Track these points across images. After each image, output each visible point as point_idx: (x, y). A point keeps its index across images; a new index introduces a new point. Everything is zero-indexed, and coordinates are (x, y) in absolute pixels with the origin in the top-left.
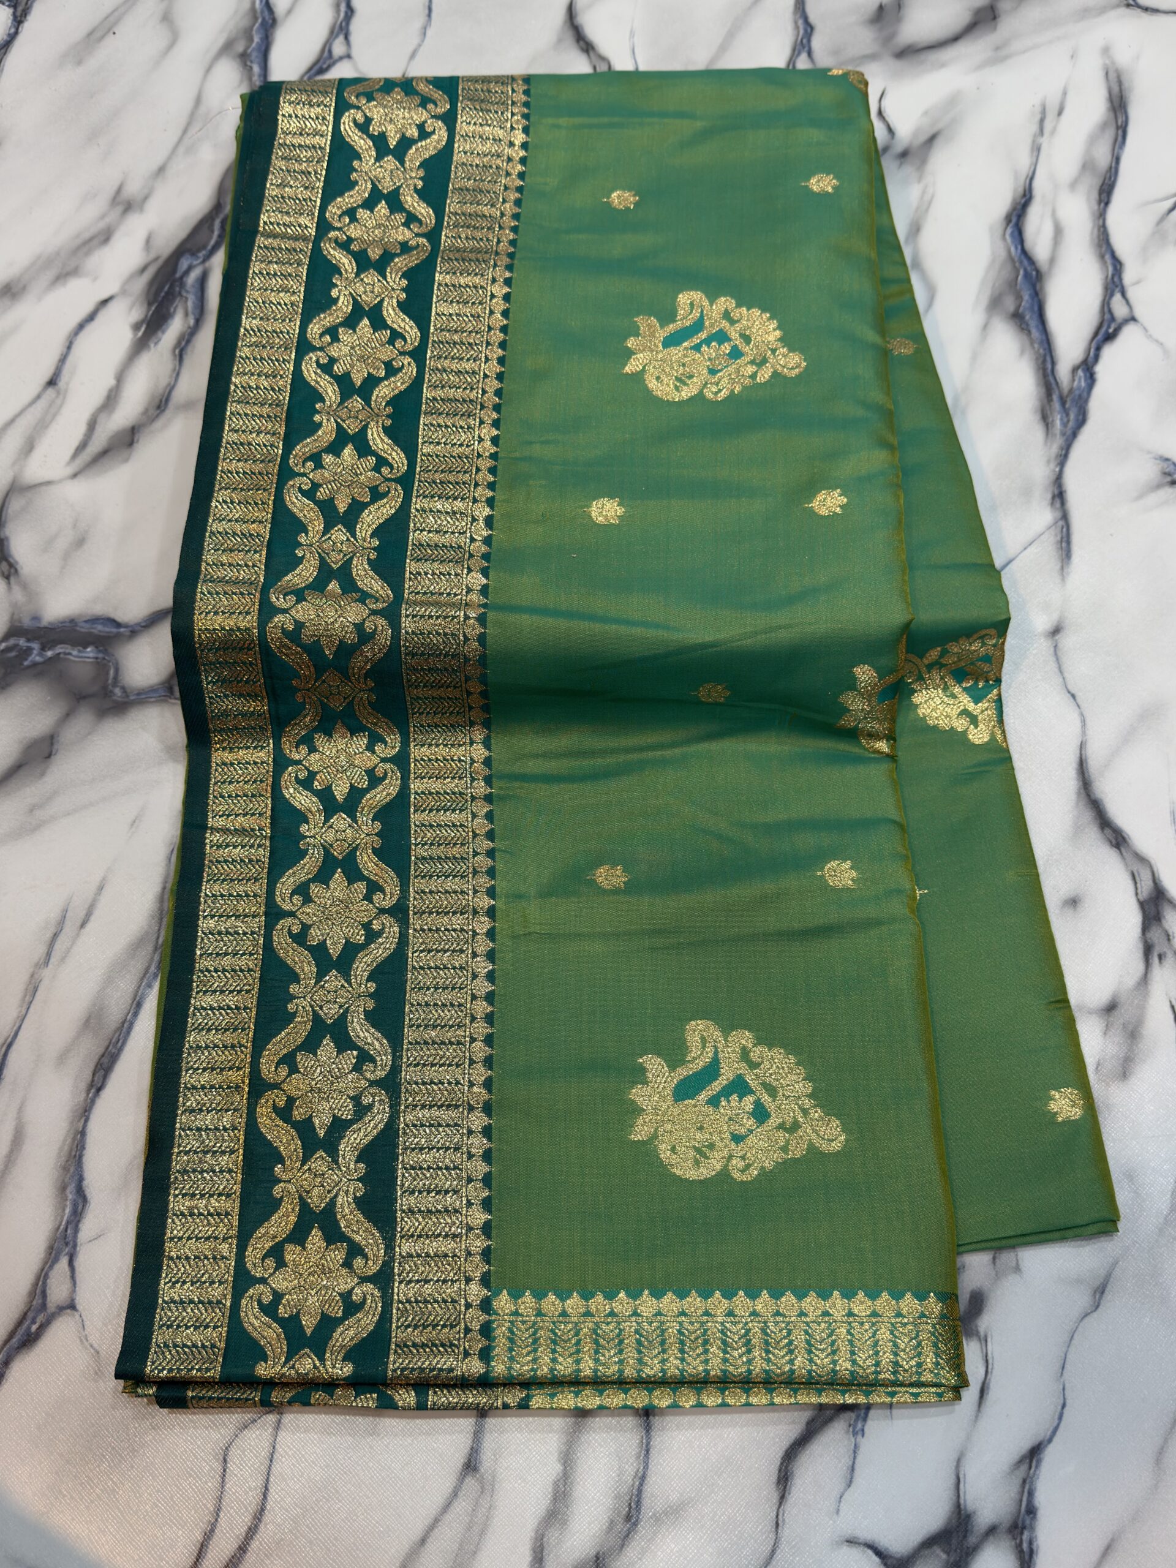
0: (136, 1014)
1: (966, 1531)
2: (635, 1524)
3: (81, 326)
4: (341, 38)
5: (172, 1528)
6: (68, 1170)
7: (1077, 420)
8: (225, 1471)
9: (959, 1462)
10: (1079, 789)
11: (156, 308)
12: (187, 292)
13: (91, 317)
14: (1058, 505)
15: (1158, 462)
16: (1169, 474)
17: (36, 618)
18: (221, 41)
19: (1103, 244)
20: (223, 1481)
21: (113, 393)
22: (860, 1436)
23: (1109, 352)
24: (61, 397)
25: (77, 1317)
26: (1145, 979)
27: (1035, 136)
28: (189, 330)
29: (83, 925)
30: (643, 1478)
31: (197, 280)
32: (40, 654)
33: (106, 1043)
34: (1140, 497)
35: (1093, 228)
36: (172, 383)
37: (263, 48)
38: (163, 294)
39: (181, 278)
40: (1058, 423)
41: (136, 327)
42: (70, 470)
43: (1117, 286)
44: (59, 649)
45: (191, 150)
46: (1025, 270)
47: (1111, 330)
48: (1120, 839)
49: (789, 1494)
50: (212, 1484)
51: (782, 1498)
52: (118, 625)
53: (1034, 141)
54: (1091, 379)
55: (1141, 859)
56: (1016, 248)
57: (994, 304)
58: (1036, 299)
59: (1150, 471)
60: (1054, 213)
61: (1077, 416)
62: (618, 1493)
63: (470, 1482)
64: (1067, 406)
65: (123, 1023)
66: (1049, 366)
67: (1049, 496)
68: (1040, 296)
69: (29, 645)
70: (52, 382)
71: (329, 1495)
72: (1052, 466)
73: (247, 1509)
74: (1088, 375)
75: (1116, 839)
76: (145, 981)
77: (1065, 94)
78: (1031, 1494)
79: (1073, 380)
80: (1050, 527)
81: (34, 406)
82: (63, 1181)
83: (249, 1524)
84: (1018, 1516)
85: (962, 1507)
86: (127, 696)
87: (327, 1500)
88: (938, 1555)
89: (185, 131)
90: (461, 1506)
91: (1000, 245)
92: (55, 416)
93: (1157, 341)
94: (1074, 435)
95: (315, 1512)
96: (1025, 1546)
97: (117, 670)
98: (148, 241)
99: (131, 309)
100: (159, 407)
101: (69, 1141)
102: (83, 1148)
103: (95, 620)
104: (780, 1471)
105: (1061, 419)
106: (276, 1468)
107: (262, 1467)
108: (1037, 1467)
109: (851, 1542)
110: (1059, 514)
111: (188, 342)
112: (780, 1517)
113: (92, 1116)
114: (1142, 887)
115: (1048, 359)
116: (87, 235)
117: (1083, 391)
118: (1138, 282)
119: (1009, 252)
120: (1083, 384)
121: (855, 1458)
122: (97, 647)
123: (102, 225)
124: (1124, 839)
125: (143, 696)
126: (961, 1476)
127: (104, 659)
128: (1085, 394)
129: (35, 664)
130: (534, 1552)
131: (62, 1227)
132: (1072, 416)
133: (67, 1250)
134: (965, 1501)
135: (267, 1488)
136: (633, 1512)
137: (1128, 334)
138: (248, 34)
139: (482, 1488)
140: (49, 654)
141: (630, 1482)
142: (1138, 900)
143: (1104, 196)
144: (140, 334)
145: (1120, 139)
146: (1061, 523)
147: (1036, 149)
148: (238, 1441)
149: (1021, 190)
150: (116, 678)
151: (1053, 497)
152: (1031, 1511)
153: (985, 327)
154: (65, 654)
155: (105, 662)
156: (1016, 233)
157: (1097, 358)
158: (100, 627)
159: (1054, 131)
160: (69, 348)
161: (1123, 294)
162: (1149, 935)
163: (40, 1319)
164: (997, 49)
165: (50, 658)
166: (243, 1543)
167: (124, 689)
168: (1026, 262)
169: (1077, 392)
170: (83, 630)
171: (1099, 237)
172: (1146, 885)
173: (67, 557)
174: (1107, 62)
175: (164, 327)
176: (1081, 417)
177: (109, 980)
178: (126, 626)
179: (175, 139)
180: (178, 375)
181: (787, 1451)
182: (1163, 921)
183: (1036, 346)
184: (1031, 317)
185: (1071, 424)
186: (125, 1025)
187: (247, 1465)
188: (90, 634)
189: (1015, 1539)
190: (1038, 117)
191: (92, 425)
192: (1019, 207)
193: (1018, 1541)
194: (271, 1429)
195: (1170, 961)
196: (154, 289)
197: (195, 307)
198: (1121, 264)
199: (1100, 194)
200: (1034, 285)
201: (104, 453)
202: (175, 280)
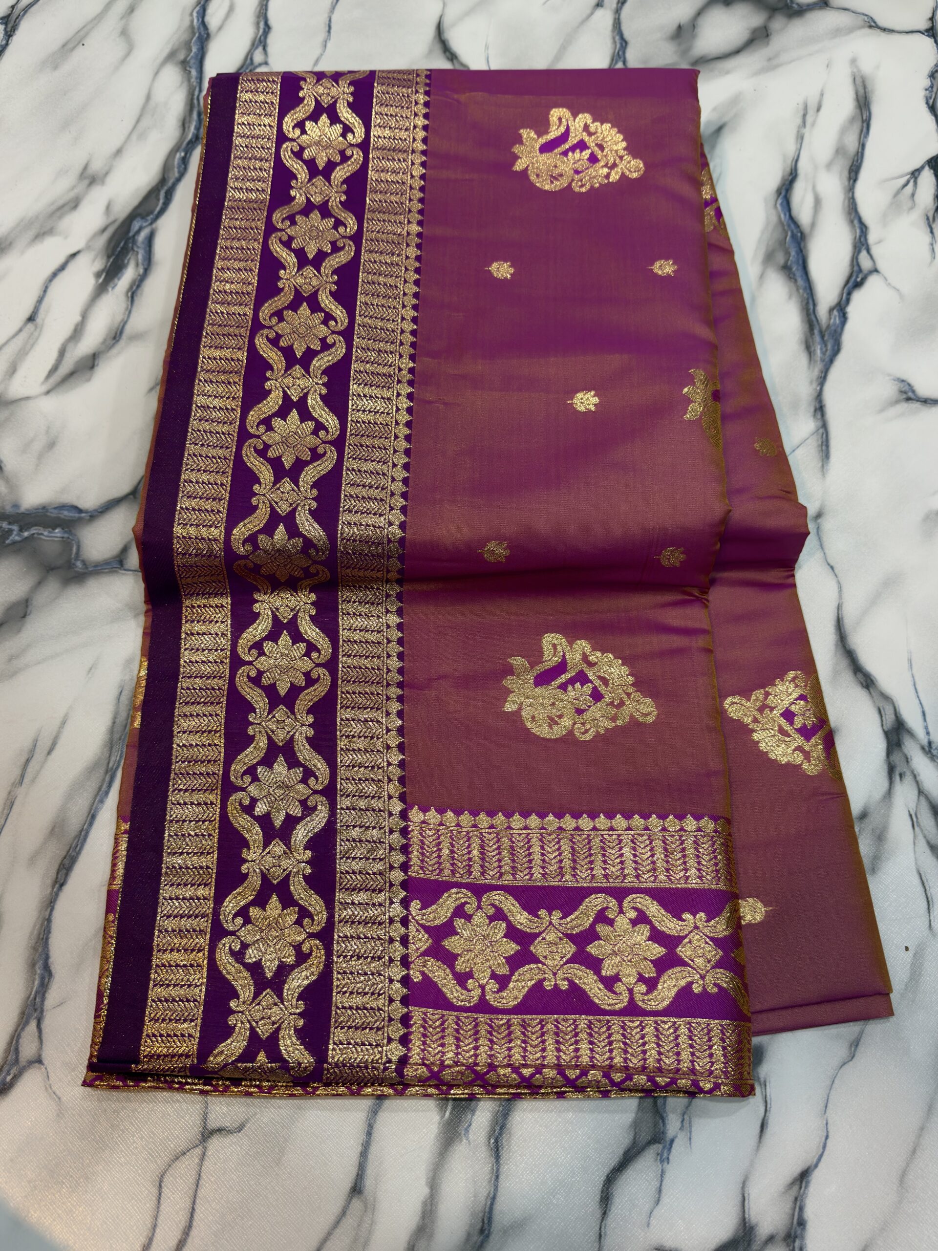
0: (91, 824)
1: (750, 1241)
2: (488, 1236)
3: (55, 275)
4: (260, 49)
5: (118, 1241)
6: (37, 950)
7: (833, 350)
8: (160, 1194)
9: (744, 1184)
10: (837, 642)
11: (114, 260)
12: (138, 247)
13: (62, 268)
14: (819, 416)
15: (896, 382)
16: (905, 393)
17: (16, 506)
18: (166, 51)
19: (852, 211)
20: (159, 1202)
21: (79, 327)
22: (666, 1164)
23: (858, 296)
24: (38, 330)
25: (43, 1070)
26: (889, 793)
27: (799, 127)
28: (139, 278)
29: (49, 753)
30: (494, 1198)
31: (146, 238)
32: (18, 535)
33: (68, 848)
34: (882, 410)
35: (845, 199)
36: (125, 319)
37: (199, 57)
38: (119, 249)
39: (134, 236)
40: (818, 352)
41: (98, 275)
42: (45, 388)
43: (863, 245)
44: (33, 530)
45: (142, 136)
46: (792, 232)
47: (859, 280)
48: (869, 681)
49: (610, 1211)
50: (150, 1205)
51: (604, 1214)
52: (80, 511)
53: (798, 132)
54: (844, 317)
55: (886, 698)
56: (785, 215)
57: (769, 258)
58: (800, 255)
59: (890, 390)
60: (814, 187)
61: (833, 346)
62: (474, 1211)
63: (356, 1203)
64: (826, 338)
65: (81, 831)
66: (811, 307)
67: (812, 409)
68: (804, 253)
69: (10, 527)
70: (31, 319)
72: (814, 385)
73: (177, 1225)
74: (842, 314)
75: (866, 682)
76: (98, 798)
77: (822, 95)
78: (801, 1209)
79: (830, 319)
80: (813, 434)
81: (17, 337)
82: (33, 959)
83: (180, 1237)
84: (791, 1228)
85: (747, 1220)
86: (87, 568)
89: (138, 121)
90: (349, 1222)
91: (773, 212)
92: (33, 345)
93: (895, 288)
94: (831, 361)
97: (79, 547)
98: (108, 208)
99: (94, 261)
100: (114, 338)
101: (38, 927)
102: (49, 932)
103: (63, 507)
104: (602, 1192)
105: (821, 349)
106: (201, 1193)
107: (190, 1192)
108: (806, 1187)
110: (820, 423)
111: (138, 286)
112: (603, 1230)
113: (56, 907)
114: (886, 720)
115: (811, 302)
116: (61, 202)
117: (838, 327)
118: (880, 242)
119: (779, 217)
120: (838, 321)
121: (662, 1181)
122: (63, 529)
123: (72, 194)
124: (872, 681)
125: (99, 568)
126: (746, 1195)
127: (69, 538)
128: (839, 329)
129: (14, 543)
131: (31, 997)
132: (829, 347)
133: (36, 1015)
134: (749, 1215)
135: (193, 1209)
136: (486, 1226)
137: (873, 282)
138: (187, 45)
139: (366, 1207)
140: (26, 534)
141: (483, 1202)
142: (884, 730)
143: (853, 174)
144: (101, 280)
145: (865, 130)
146: (821, 431)
147: (800, 138)
148: (171, 1171)
149: (788, 170)
150: (78, 553)
151: (815, 410)
152: (802, 1223)
153: (762, 276)
154: (39, 534)
155: (69, 540)
156: (785, 203)
157: (848, 301)
158: (66, 513)
159: (813, 124)
160: (45, 291)
161: (868, 251)
162: (892, 758)
163: (14, 1071)
164: (769, 59)
165: (26, 538)
167: (84, 562)
168: (792, 226)
169: (833, 328)
170: (53, 515)
171: (849, 206)
172: (890, 718)
173: (40, 457)
174: (855, 70)
175: (119, 275)
176: (836, 347)
177: (70, 796)
178: (86, 512)
179: (130, 128)
180: (130, 312)
181: (608, 1176)
182: (903, 747)
183: (801, 291)
184: (797, 269)
185: (828, 353)
186: (83, 834)
187: (178, 1190)
188: (59, 518)
189: (789, 1246)
190: (802, 113)
191: (62, 353)
192: (787, 183)
194: (197, 1160)
195: (908, 778)
196: (112, 245)
197: (144, 259)
198: (866, 227)
199: (850, 173)
200: (799, 244)
201: (71, 374)
202: (129, 239)
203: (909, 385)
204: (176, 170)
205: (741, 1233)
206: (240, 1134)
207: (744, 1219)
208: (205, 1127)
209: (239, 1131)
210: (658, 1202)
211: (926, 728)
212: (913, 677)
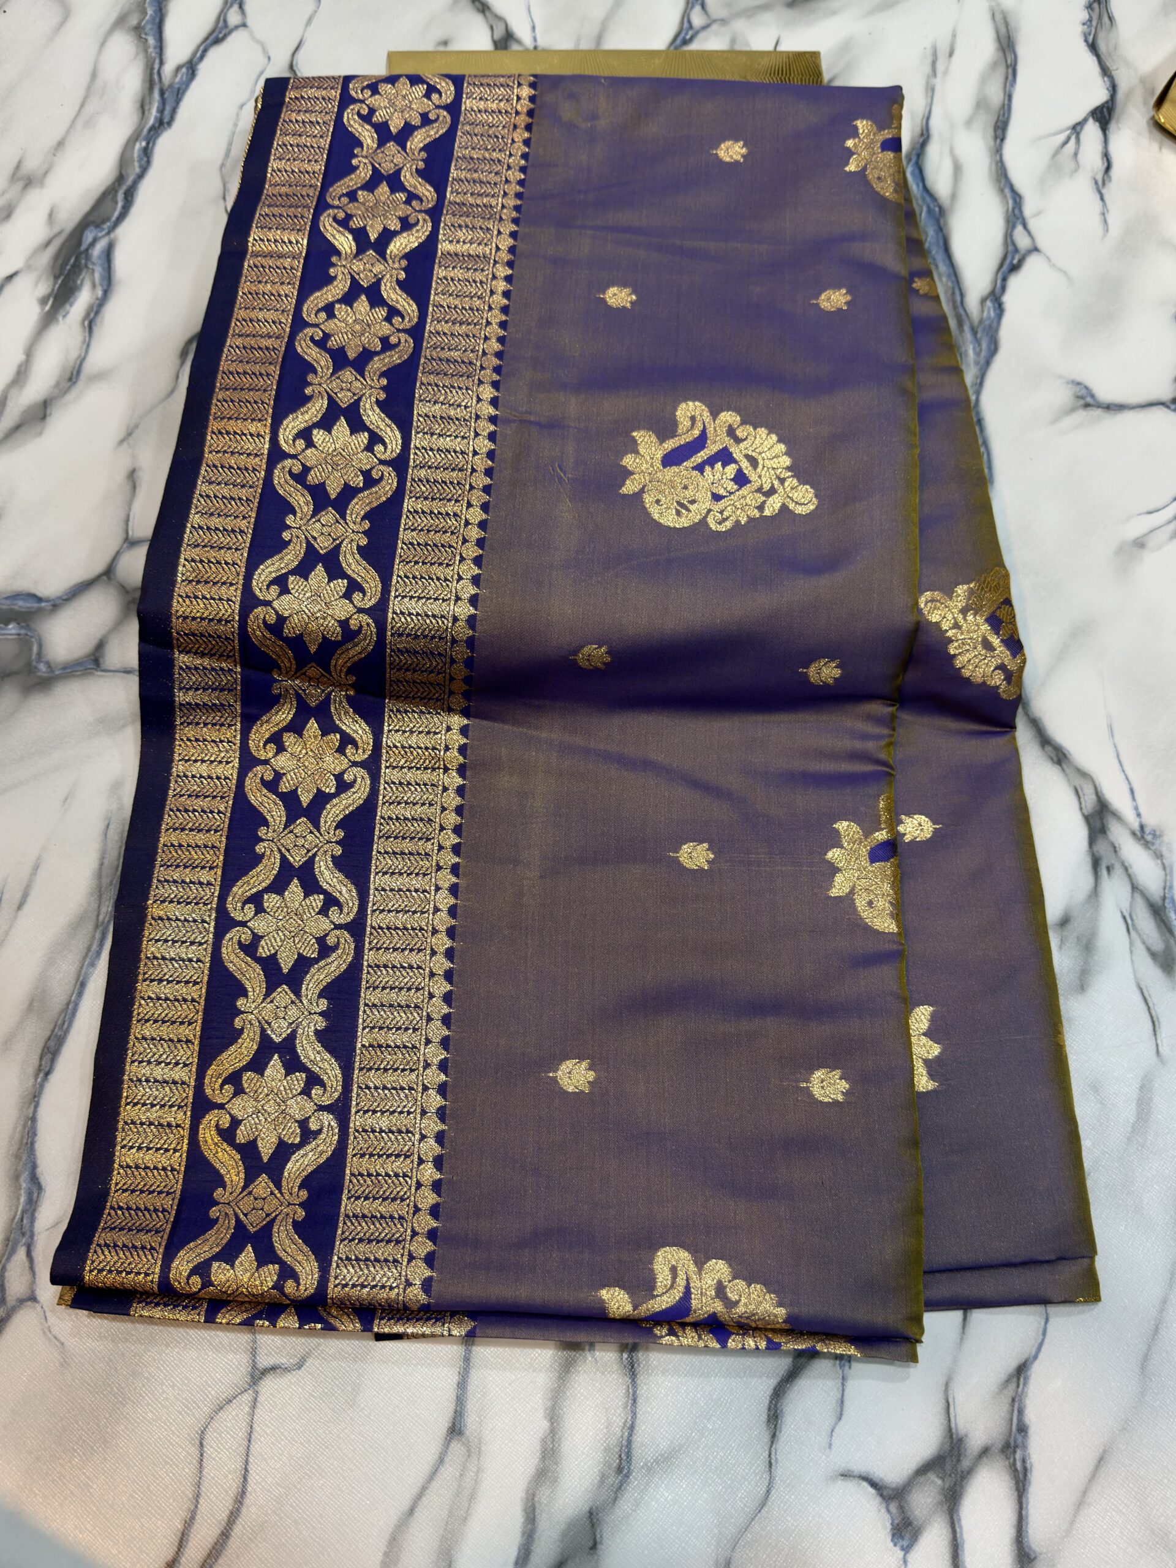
0: (80, 994)
1: (959, 1455)
2: (627, 1476)
4: (235, 8)
5: (151, 1519)
6: (20, 1159)
7: (989, 349)
8: (202, 1455)
9: (947, 1385)
11: (63, 281)
12: (94, 264)
15: (1070, 386)
16: (1082, 397)
18: (114, 15)
19: (1002, 179)
20: (201, 1466)
21: (23, 368)
23: (1015, 282)
25: (39, 1308)
26: (1095, 892)
27: (928, 77)
28: (97, 302)
29: (20, 907)
30: (632, 1428)
31: (103, 252)
33: (51, 1026)
34: (1055, 421)
35: (991, 164)
36: (83, 355)
37: (157, 21)
38: (68, 267)
39: (87, 250)
40: (971, 353)
41: (43, 301)
43: (1018, 219)
45: (90, 123)
46: (928, 207)
47: (1015, 261)
48: (1061, 755)
49: (780, 1432)
50: (189, 1470)
51: (774, 1437)
52: (40, 600)
53: (927, 83)
54: (1000, 308)
55: (1084, 775)
56: (918, 186)
58: (940, 235)
59: (1063, 396)
60: (952, 150)
61: (989, 346)
62: (608, 1445)
63: (456, 1447)
64: (979, 335)
65: (68, 1004)
66: (958, 298)
68: (944, 231)
71: (311, 1472)
73: (227, 1492)
74: (997, 305)
75: (1057, 756)
76: (88, 960)
77: (954, 36)
78: (1021, 1412)
79: (983, 311)
82: (16, 1170)
83: (231, 1508)
84: (1010, 1435)
85: (954, 1431)
86: (52, 671)
87: (310, 1477)
88: (933, 1482)
89: (82, 105)
90: (449, 1471)
93: (1060, 270)
94: (988, 363)
95: (298, 1490)
96: (1019, 1465)
97: (40, 646)
98: (51, 216)
99: (37, 284)
100: (70, 379)
101: (20, 1128)
102: (35, 1134)
103: (16, 596)
104: (769, 1409)
105: (974, 349)
106: (255, 1448)
107: (241, 1449)
108: (1025, 1384)
109: (846, 1475)
111: (97, 313)
112: (773, 1456)
113: (41, 1102)
114: (1086, 802)
115: (957, 291)
117: (992, 322)
118: (1038, 214)
120: (992, 314)
121: (843, 1390)
122: (18, 624)
123: (2, 201)
124: (1065, 755)
125: (69, 670)
126: (951, 1400)
127: (26, 635)
128: (995, 324)
130: (526, 1513)
131: (17, 1217)
132: (984, 346)
133: (24, 1240)
134: (956, 1424)
135: (246, 1470)
136: (624, 1463)
137: (1032, 263)
138: (140, 7)
139: (469, 1451)
141: (619, 1434)
142: (1083, 815)
143: (999, 132)
144: (47, 308)
145: (1010, 77)
147: (931, 91)
148: (214, 1424)
149: (918, 130)
150: (39, 654)
152: (1023, 1429)
155: (27, 637)
156: (917, 171)
157: (1003, 288)
158: (21, 603)
159: (946, 72)
161: (1025, 226)
162: (1095, 849)
166: (225, 1528)
167: (48, 664)
168: (928, 199)
169: (987, 323)
170: (4, 607)
171: (997, 172)
172: (1090, 800)
174: (993, 4)
175: (72, 300)
176: (993, 346)
177: (50, 961)
178: (47, 600)
179: (73, 114)
180: (88, 346)
181: (775, 1389)
182: (1108, 833)
183: (944, 279)
184: (937, 252)
185: (983, 354)
186: (70, 1007)
187: (224, 1447)
188: (12, 610)
189: (1008, 1458)
190: (931, 57)
191: (3, 402)
192: (918, 146)
193: (1011, 1460)
194: (247, 1409)
195: (1118, 871)
196: (60, 262)
197: (102, 278)
198: (1020, 197)
199: (995, 131)
200: (938, 221)
201: (17, 428)
202: (81, 253)
203: (1086, 388)
204: (136, 164)
205: (947, 1447)
206: (300, 1372)
207: (950, 1430)
208: (254, 1366)
209: (299, 1368)
210: (840, 1417)
211: (1136, 808)
212: (1115, 747)
